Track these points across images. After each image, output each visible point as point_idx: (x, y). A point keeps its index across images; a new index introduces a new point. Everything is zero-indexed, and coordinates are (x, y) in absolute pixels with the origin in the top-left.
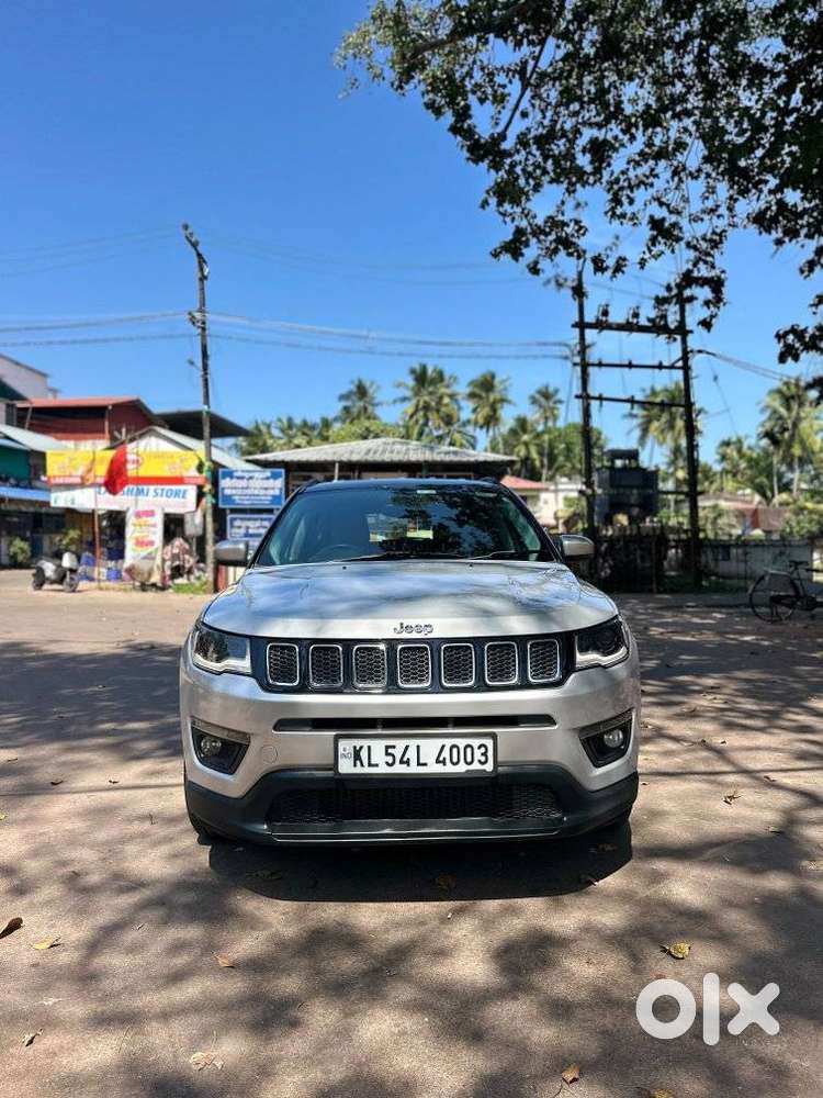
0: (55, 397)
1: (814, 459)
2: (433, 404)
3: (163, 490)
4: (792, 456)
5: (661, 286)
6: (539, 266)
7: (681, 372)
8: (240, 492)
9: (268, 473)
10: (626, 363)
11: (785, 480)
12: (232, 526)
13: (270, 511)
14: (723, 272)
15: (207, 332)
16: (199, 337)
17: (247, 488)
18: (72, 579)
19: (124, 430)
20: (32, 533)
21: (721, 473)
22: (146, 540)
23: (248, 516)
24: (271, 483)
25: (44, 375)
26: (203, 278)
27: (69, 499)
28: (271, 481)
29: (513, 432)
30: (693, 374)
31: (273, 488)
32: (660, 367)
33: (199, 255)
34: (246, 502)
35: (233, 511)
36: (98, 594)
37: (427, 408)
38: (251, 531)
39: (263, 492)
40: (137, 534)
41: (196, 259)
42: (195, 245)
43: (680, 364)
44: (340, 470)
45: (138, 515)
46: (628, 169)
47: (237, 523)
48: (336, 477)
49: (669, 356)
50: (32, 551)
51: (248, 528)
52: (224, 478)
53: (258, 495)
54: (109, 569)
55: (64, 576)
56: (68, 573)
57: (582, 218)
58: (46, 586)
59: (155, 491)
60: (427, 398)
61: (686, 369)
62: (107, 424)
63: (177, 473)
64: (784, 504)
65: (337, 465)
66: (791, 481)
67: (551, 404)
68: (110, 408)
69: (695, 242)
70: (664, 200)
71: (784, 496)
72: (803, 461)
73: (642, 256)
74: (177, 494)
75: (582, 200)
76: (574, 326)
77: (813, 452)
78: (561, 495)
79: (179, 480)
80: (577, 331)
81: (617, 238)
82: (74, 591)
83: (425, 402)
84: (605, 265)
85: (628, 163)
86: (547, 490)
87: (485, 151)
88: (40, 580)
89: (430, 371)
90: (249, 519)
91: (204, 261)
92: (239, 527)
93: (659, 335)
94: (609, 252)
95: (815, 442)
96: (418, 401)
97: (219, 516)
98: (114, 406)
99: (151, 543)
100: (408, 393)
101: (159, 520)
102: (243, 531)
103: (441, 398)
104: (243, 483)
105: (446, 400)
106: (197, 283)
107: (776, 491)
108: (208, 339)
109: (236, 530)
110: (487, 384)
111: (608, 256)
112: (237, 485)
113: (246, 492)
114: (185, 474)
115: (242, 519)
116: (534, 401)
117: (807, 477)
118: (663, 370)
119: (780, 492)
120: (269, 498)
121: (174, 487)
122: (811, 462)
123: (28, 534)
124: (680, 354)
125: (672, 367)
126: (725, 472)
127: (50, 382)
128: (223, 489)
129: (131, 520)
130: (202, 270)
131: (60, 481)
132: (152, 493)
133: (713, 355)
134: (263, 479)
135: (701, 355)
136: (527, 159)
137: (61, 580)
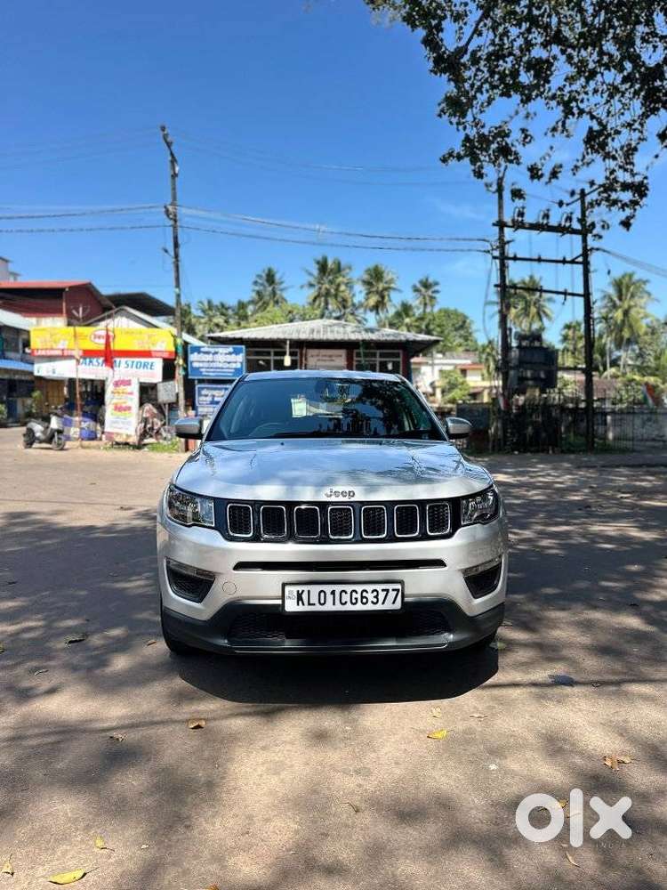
0: (15, 279)
1: (640, 341)
2: (333, 291)
3: (133, 362)
4: (622, 338)
5: (567, 191)
6: (483, 171)
7: (581, 267)
8: (206, 365)
9: (231, 349)
10: (536, 257)
11: (614, 357)
12: (200, 395)
13: (230, 382)
14: (646, 178)
15: (178, 224)
16: (172, 228)
17: (213, 362)
18: (59, 439)
19: (81, 309)
20: (9, 396)
21: (563, 351)
22: (124, 405)
23: (214, 386)
24: (233, 358)
25: (7, 261)
26: (174, 176)
27: (51, 369)
28: (233, 355)
29: (398, 315)
30: (592, 268)
31: (236, 362)
32: (564, 261)
33: (172, 154)
34: (211, 374)
35: (201, 381)
36: (82, 452)
37: (328, 294)
38: (216, 399)
39: (227, 365)
40: (115, 401)
41: (170, 158)
42: (169, 145)
43: (580, 259)
44: (290, 347)
45: (117, 384)
46: (565, 86)
47: (204, 392)
48: (288, 353)
49: (572, 253)
50: (8, 413)
51: (214, 396)
52: (192, 353)
53: (222, 368)
54: (82, 429)
55: (53, 436)
56: (56, 434)
57: (528, 128)
58: (35, 445)
59: (126, 362)
60: (327, 286)
61: (586, 264)
62: (64, 304)
63: (146, 347)
64: (615, 377)
65: (288, 342)
66: (619, 358)
67: (430, 293)
68: (67, 290)
69: (614, 153)
70: (594, 114)
71: (613, 370)
72: (629, 342)
73: (575, 163)
74: (145, 366)
75: (531, 111)
76: (494, 225)
77: (639, 336)
78: (437, 368)
79: (147, 354)
80: (497, 229)
81: (552, 148)
82: (62, 449)
83: (326, 289)
84: (540, 173)
85: (565, 80)
86: (427, 364)
87: (448, 64)
88: (30, 439)
89: (330, 263)
90: (215, 389)
91: (176, 160)
92: (206, 396)
93: (564, 234)
94: (543, 161)
95: (641, 327)
96: (320, 288)
97: (189, 386)
98: (70, 288)
99: (129, 408)
100: (312, 280)
101: (135, 388)
102: (209, 399)
103: (339, 285)
104: (209, 357)
105: (342, 288)
106: (170, 179)
107: (608, 365)
108: (179, 230)
109: (204, 398)
110: (376, 275)
111: (543, 165)
112: (204, 359)
113: (211, 365)
114: (153, 348)
115: (208, 388)
116: (416, 290)
117: (633, 355)
118: (566, 265)
119: (611, 366)
120: (233, 371)
121: (143, 360)
122: (637, 343)
123: (5, 398)
124: (580, 251)
125: (573, 262)
126: (566, 350)
127: (11, 267)
128: (192, 362)
129: (109, 389)
130: (174, 169)
131: (43, 353)
132: (123, 365)
133: (608, 252)
134: (226, 354)
135: (598, 252)
136: (476, 75)
137: (50, 440)
